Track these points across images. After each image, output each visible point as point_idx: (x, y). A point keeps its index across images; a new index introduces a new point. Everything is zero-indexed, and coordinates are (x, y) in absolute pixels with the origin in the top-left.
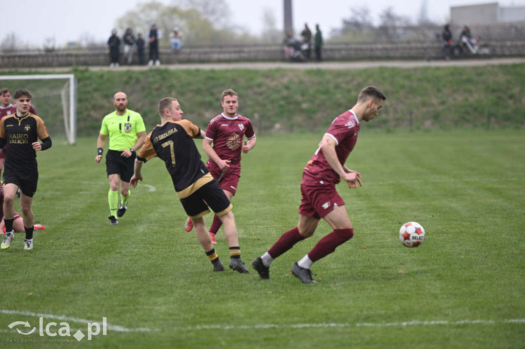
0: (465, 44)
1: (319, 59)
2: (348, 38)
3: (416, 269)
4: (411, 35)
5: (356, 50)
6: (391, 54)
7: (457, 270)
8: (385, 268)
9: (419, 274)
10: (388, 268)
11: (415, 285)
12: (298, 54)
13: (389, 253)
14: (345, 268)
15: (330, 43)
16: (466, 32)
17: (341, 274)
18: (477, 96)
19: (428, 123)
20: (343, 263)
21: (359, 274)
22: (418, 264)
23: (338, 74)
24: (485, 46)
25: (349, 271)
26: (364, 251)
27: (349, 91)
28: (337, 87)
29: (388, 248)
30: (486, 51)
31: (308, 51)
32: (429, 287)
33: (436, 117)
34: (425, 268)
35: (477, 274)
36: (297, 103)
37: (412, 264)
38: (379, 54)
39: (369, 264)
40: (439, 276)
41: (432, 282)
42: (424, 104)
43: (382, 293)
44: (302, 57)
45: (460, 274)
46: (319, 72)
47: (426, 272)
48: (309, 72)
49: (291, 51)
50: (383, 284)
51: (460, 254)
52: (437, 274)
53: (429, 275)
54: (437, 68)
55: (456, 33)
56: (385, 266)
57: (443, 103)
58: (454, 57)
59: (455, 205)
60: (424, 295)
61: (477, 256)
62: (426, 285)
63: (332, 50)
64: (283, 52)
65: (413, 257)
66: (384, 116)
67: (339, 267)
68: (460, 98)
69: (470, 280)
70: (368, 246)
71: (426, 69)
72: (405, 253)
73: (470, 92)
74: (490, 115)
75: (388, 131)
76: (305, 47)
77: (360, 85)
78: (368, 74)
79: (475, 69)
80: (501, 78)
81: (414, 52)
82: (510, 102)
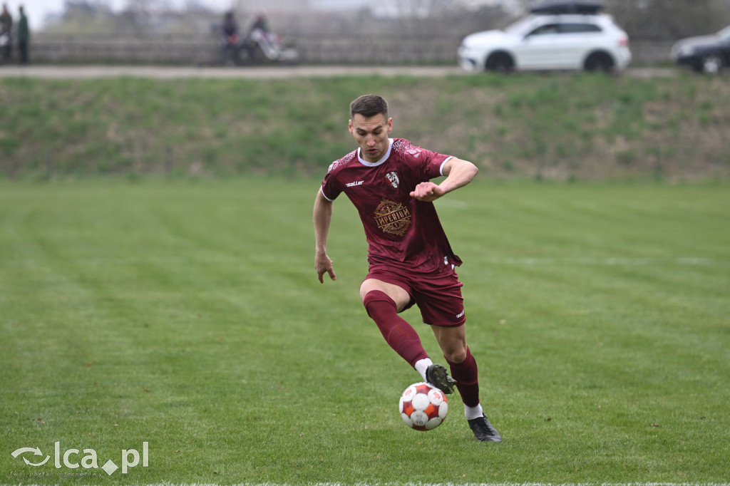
0: (257, 45)
1: (24, 60)
3: (169, 399)
5: (85, 48)
7: (236, 403)
8: (121, 397)
9: (174, 408)
10: (126, 397)
11: (168, 425)
13: (128, 373)
14: (56, 396)
16: (260, 24)
17: (50, 406)
18: (276, 127)
19: (196, 168)
20: (55, 388)
21: (80, 406)
22: (173, 392)
23: (55, 86)
24: (290, 46)
25: (63, 401)
26: (89, 369)
27: (71, 114)
28: (53, 106)
29: (126, 364)
30: (290, 54)
31: (8, 48)
32: (190, 428)
33: (209, 158)
34: (184, 398)
35: (267, 409)
37: (164, 392)
38: (120, 54)
39: (95, 390)
40: (205, 411)
41: (195, 421)
42: (191, 137)
43: (115, 438)
45: (240, 409)
47: (186, 405)
50: (118, 423)
51: (240, 377)
52: (204, 409)
53: (190, 409)
54: (213, 81)
55: (244, 25)
56: (120, 394)
57: (220, 136)
58: (239, 63)
59: (235, 298)
60: (181, 441)
61: (267, 380)
62: (185, 425)
63: (46, 47)
65: (165, 381)
66: (125, 155)
67: (47, 393)
68: (247, 128)
69: (255, 419)
70: (95, 363)
71: (193, 82)
72: (153, 373)
73: (263, 119)
74: (296, 158)
75: (133, 179)
76: (4, 41)
77: (88, 105)
78: (102, 86)
79: (273, 82)
80: (315, 99)
81: (175, 54)
82: (328, 137)
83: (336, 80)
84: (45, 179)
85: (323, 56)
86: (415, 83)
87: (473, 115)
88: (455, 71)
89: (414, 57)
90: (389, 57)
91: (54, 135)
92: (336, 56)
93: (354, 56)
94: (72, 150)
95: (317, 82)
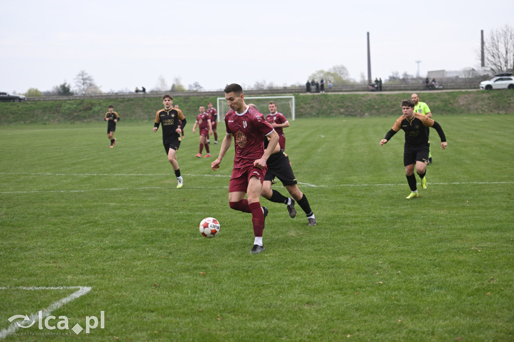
0: (433, 85)
1: (381, 90)
2: (391, 83)
4: (414, 82)
5: (395, 87)
6: (407, 88)
12: (373, 88)
15: (385, 84)
16: (434, 80)
23: (388, 96)
24: (441, 85)
27: (392, 102)
28: (388, 100)
30: (441, 87)
31: (377, 87)
36: (373, 106)
38: (402, 88)
44: (375, 90)
46: (381, 95)
48: (378, 95)
49: (371, 88)
54: (424, 93)
55: (430, 81)
58: (430, 89)
63: (385, 87)
64: (368, 88)
73: (435, 102)
74: (443, 110)
76: (376, 86)
77: (396, 100)
78: (398, 95)
79: (437, 93)
80: (447, 97)
81: (415, 88)
82: (450, 105)
83: (451, 92)
84: (386, 116)
85: (449, 87)
86: (469, 93)
87: (483, 100)
88: (479, 90)
89: (469, 87)
90: (463, 87)
91: (388, 106)
92: (451, 87)
93: (456, 87)
94: (392, 110)
95: (447, 93)
